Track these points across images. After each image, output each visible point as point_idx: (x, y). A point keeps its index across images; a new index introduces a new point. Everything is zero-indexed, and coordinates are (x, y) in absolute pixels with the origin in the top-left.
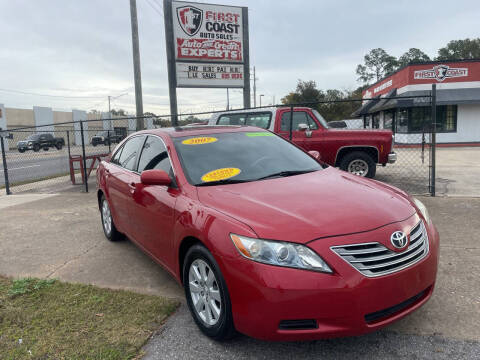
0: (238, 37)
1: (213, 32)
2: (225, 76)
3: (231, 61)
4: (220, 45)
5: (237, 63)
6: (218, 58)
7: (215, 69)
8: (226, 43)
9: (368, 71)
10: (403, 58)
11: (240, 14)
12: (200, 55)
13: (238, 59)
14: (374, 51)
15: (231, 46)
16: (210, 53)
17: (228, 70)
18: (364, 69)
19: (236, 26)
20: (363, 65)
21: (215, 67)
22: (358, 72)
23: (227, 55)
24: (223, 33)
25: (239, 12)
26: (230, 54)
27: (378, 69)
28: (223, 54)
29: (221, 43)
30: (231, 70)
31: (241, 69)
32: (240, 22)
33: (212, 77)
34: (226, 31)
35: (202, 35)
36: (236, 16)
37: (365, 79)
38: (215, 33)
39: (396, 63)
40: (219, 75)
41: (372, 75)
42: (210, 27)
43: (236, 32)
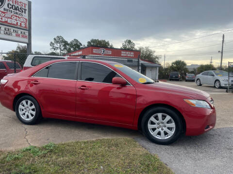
0: (26, 15)
1: (12, 9)
2: (18, 35)
3: (21, 28)
4: (15, 18)
5: (25, 30)
6: (14, 24)
7: (12, 31)
8: (19, 17)
9: (56, 45)
10: (71, 43)
11: (27, 4)
12: (3, 20)
13: (25, 27)
14: (58, 37)
15: (22, 20)
16: (9, 21)
17: (19, 32)
18: (53, 44)
19: (25, 10)
20: (53, 42)
21: (12, 29)
22: (51, 45)
23: (19, 24)
24: (18, 11)
25: (27, 3)
26: (21, 24)
27: (60, 46)
28: (17, 23)
29: (16, 16)
30: (21, 32)
31: (27, 34)
32: (27, 8)
33: (10, 34)
34: (19, 11)
35: (5, 9)
36: (25, 4)
37: (55, 49)
38: (13, 11)
39: (68, 44)
40: (14, 34)
41: (58, 48)
42: (10, 6)
43: (25, 13)
